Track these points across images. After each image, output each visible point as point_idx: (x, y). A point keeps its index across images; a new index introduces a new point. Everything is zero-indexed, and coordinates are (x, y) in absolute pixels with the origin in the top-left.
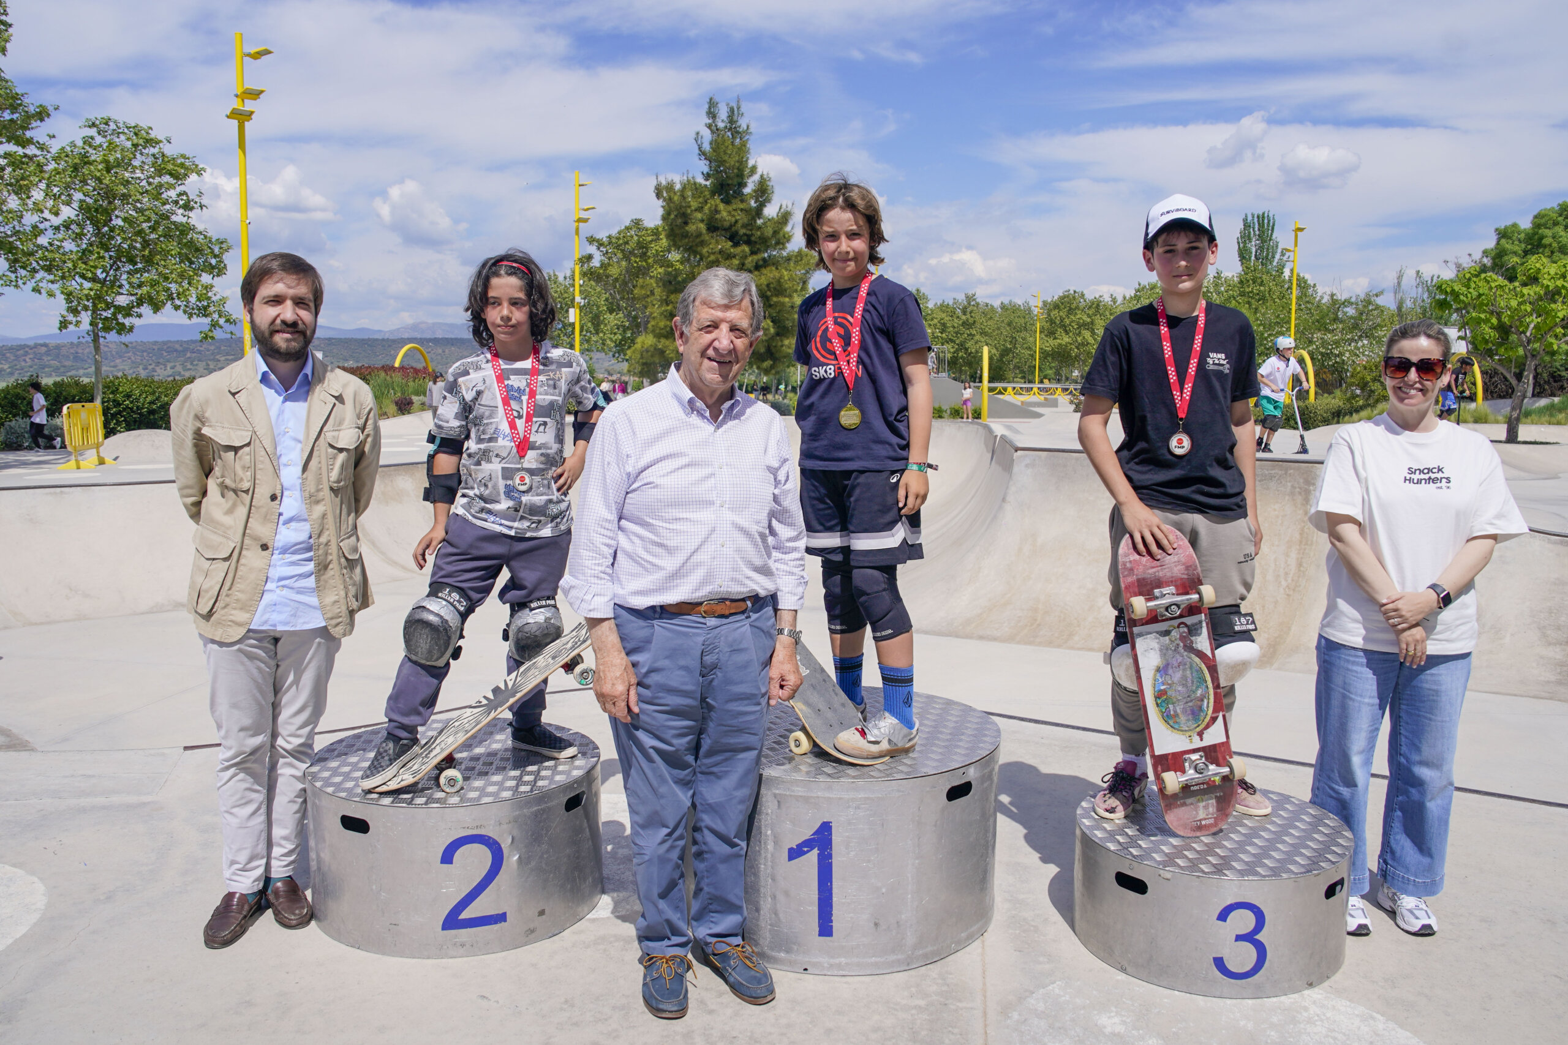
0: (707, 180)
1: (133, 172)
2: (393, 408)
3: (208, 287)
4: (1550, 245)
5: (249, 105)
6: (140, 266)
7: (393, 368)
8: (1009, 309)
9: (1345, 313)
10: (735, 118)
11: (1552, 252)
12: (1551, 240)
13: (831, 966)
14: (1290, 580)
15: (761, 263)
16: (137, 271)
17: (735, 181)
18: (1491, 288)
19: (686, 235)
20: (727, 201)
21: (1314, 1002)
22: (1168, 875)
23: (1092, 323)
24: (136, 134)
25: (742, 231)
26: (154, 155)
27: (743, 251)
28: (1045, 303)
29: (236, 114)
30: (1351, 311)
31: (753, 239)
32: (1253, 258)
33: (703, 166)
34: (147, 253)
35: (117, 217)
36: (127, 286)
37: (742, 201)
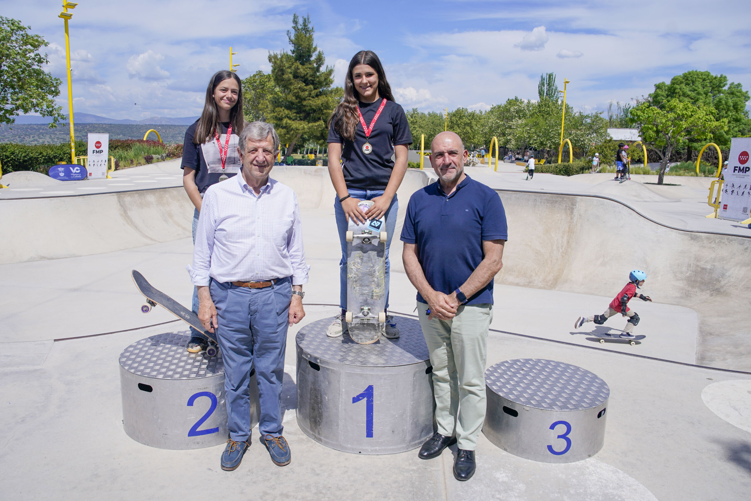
0: (293, 53)
1: (12, 43)
2: (143, 161)
3: (52, 102)
4: (679, 93)
5: (70, 11)
6: (17, 90)
7: (142, 141)
8: (433, 116)
9: (586, 122)
10: (307, 24)
11: (680, 96)
12: (679, 90)
13: (372, 450)
14: (563, 249)
15: (319, 93)
16: (15, 93)
17: (307, 54)
18: (654, 114)
19: (283, 80)
20: (303, 64)
21: (591, 465)
22: (528, 409)
23: (471, 123)
24: (12, 24)
25: (310, 78)
26: (22, 35)
27: (310, 88)
28: (449, 114)
29: (63, 15)
30: (589, 121)
31: (315, 82)
32: (545, 94)
33: (291, 47)
34: (20, 83)
35: (4, 65)
36: (10, 100)
37: (310, 64)
